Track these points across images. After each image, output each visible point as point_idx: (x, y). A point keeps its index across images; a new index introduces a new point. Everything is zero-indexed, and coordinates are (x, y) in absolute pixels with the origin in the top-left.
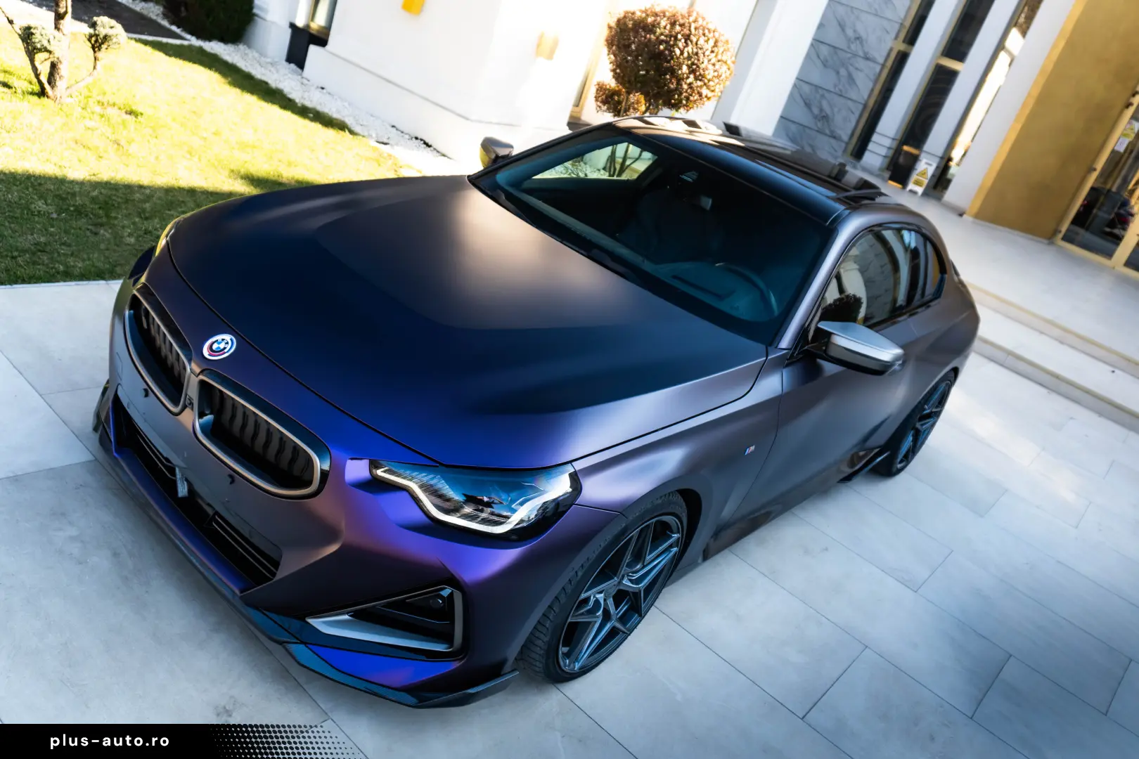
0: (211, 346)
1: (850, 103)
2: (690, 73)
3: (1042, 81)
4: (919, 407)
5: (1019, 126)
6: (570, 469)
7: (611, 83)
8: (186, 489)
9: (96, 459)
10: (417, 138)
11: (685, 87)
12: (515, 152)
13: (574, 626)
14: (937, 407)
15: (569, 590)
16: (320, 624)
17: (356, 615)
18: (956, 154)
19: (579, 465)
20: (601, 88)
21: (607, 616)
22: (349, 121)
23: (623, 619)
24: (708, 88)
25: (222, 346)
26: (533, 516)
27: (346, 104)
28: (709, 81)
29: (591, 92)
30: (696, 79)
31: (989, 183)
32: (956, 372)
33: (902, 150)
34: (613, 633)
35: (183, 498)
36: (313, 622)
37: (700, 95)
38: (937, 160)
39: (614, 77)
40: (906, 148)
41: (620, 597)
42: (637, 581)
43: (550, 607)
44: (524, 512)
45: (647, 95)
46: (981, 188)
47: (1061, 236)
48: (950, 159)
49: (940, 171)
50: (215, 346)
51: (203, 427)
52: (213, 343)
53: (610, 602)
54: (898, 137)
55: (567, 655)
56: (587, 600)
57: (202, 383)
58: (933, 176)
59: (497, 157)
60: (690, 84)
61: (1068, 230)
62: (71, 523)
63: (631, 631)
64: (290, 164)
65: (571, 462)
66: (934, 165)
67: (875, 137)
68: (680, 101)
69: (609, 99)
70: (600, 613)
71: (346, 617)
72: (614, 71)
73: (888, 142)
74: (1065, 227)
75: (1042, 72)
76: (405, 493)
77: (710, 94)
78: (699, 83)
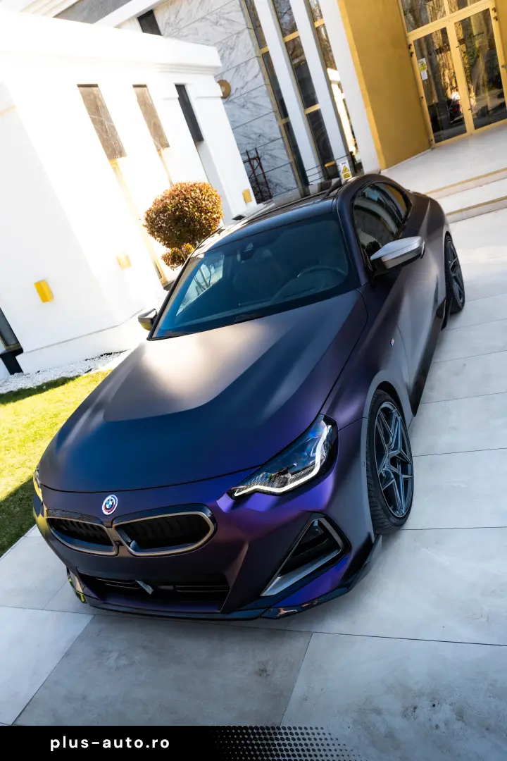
0: (106, 508)
1: (282, 168)
2: (201, 213)
3: (362, 78)
4: (446, 265)
5: (370, 108)
6: (322, 417)
7: (168, 251)
8: (151, 588)
9: (95, 615)
10: (102, 356)
11: (204, 222)
12: (158, 310)
13: (386, 491)
14: (454, 258)
15: (371, 475)
16: (270, 591)
17: (282, 573)
18: (352, 148)
19: (324, 412)
20: (165, 258)
21: (397, 476)
22: (64, 375)
23: (405, 471)
24: (215, 213)
25: (111, 503)
26: (324, 454)
27: (56, 369)
28: (212, 209)
29: (162, 264)
30: (206, 214)
31: (379, 147)
32: (448, 234)
33: (326, 168)
34: (406, 481)
35: (153, 593)
36: (265, 594)
37: (214, 219)
38: (346, 158)
39: (168, 247)
40: (326, 165)
41: (393, 461)
42: (395, 448)
43: (369, 491)
44: (319, 455)
45: (189, 241)
46: (378, 152)
47: (434, 142)
48: (351, 153)
49: (351, 162)
50: (108, 506)
51: (135, 549)
52: (105, 505)
53: (393, 468)
54: (318, 164)
55: (395, 509)
56: (381, 475)
57: (117, 528)
58: (350, 167)
59: (152, 320)
60: (205, 218)
61: (435, 137)
62: (110, 652)
63: (412, 474)
64: (56, 416)
65: (319, 413)
66: (347, 161)
67: (308, 174)
68: (207, 229)
69: (174, 259)
70: (392, 476)
71: (278, 578)
72: (165, 244)
73: (316, 170)
74: (432, 136)
75: (358, 74)
76: (256, 494)
77: (218, 215)
78: (209, 214)
